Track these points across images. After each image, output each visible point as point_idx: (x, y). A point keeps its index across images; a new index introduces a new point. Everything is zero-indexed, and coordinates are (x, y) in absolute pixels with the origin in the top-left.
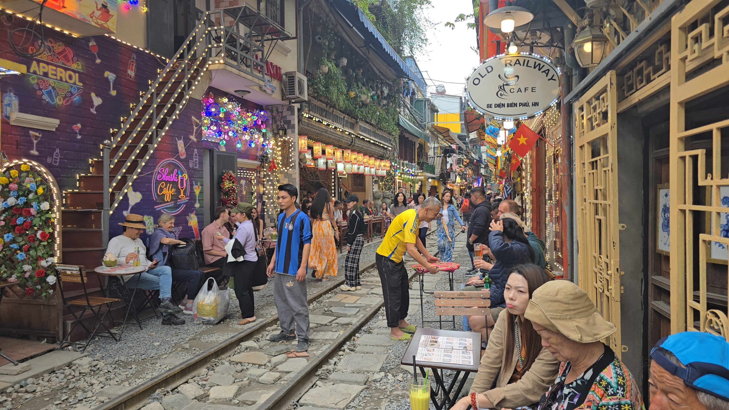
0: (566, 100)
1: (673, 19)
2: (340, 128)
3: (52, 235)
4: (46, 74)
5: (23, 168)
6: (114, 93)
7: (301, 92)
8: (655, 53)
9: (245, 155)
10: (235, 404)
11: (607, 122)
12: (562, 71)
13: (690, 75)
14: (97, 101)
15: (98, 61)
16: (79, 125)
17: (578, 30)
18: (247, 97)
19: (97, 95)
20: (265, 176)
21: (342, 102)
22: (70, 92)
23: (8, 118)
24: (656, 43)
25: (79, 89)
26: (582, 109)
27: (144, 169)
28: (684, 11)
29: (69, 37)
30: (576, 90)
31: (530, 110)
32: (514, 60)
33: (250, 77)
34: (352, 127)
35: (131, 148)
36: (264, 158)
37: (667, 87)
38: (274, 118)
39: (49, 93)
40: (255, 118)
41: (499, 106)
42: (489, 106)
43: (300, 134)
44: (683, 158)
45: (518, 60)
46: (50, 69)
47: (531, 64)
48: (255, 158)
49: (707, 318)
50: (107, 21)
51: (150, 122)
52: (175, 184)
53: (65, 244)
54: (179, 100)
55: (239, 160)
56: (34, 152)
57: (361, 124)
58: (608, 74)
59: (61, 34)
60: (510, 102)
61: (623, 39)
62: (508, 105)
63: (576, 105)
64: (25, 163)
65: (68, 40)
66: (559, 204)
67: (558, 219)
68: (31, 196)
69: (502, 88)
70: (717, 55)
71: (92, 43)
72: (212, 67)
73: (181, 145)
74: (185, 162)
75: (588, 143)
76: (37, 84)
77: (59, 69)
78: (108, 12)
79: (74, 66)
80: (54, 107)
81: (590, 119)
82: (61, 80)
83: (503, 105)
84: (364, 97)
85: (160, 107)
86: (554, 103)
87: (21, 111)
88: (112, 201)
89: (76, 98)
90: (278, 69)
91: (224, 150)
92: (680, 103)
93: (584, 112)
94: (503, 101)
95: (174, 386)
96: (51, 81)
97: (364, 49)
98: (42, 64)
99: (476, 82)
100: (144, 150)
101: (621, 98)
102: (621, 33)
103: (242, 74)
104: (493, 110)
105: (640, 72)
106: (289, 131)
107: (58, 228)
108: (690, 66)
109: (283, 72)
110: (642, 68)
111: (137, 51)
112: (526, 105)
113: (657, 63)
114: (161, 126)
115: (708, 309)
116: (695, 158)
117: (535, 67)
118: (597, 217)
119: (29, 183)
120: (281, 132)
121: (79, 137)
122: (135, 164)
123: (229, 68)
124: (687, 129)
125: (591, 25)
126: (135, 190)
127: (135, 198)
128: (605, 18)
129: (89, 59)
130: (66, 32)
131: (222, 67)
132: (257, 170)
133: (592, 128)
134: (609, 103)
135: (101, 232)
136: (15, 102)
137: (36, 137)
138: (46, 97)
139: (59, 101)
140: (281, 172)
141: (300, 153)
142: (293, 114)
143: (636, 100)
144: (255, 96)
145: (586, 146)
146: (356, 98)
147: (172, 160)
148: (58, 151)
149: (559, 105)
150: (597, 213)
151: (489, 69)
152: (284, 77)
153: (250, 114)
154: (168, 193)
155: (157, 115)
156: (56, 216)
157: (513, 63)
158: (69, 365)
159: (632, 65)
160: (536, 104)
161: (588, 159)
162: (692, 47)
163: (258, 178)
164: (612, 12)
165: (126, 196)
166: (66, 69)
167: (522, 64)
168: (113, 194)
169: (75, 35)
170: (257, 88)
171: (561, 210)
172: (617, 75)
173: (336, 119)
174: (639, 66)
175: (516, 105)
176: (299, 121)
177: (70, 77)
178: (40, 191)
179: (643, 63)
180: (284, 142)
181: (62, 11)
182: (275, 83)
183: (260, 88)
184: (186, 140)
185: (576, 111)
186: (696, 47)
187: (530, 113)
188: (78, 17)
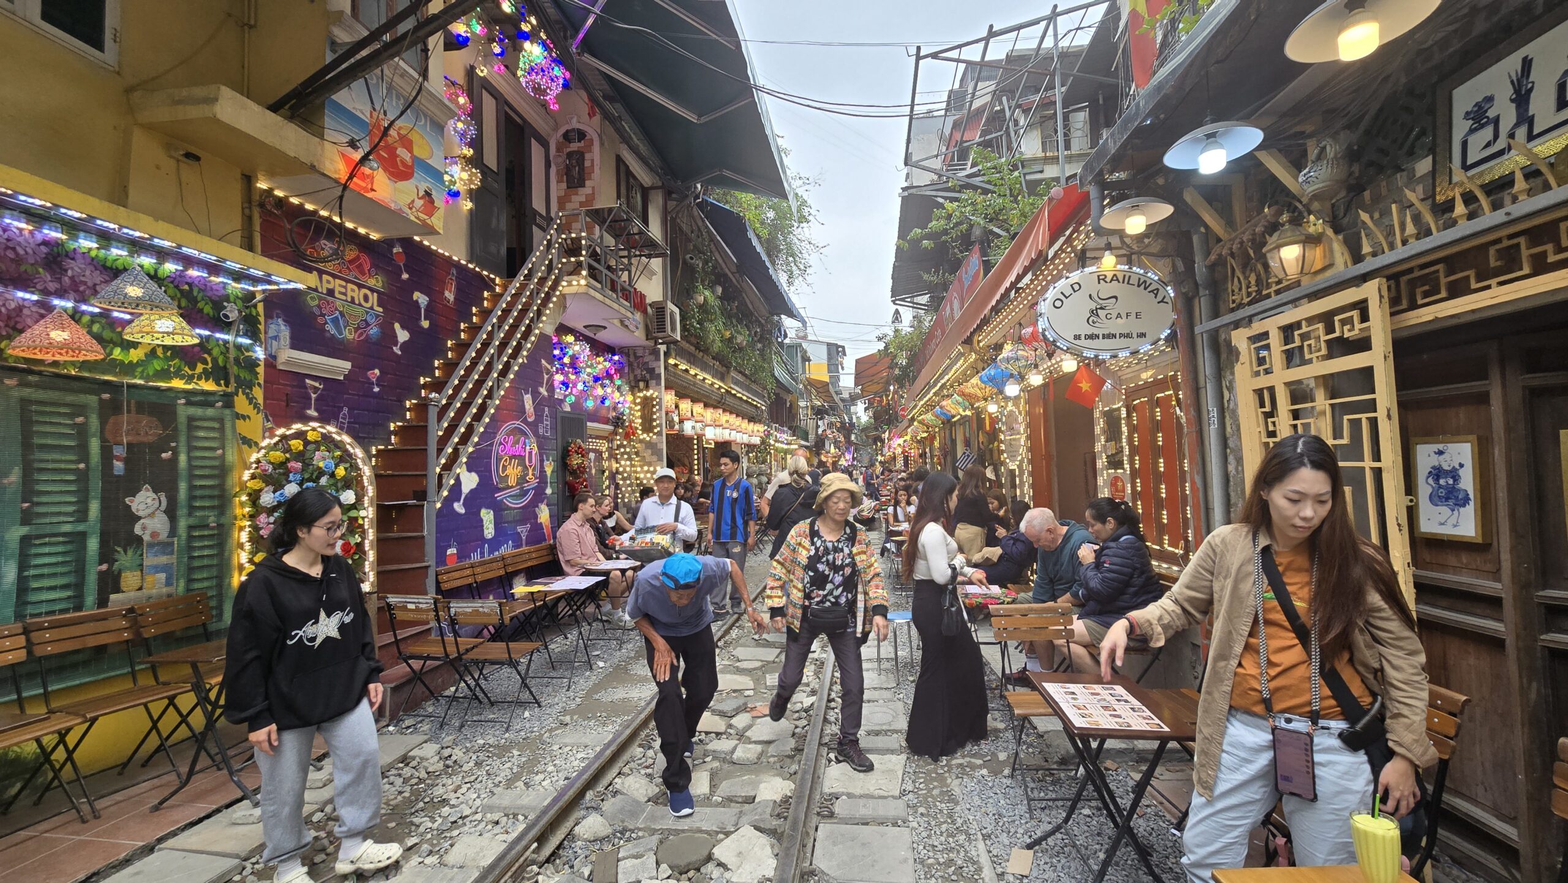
0: (1199, 330)
2: (710, 379)
3: (360, 546)
4: (331, 292)
5: (311, 436)
6: (425, 324)
7: (673, 329)
9: (594, 417)
10: (718, 805)
11: (1366, 351)
14: (403, 336)
15: (405, 276)
16: (377, 371)
18: (602, 336)
19: (403, 327)
20: (619, 447)
21: (717, 346)
22: (365, 320)
23: (275, 357)
25: (377, 316)
26: (1259, 338)
27: (482, 436)
29: (366, 237)
31: (1134, 343)
32: (1109, 276)
33: (616, 306)
34: (722, 379)
35: (466, 405)
36: (618, 421)
38: (630, 365)
39: (335, 321)
40: (607, 364)
41: (1092, 337)
42: (1077, 337)
43: (667, 388)
45: (1115, 275)
46: (337, 285)
47: (1134, 281)
48: (606, 421)
50: (430, 215)
51: (489, 367)
52: (521, 458)
53: (380, 560)
54: (526, 335)
55: (589, 424)
56: (312, 412)
57: (733, 374)
59: (353, 233)
60: (1106, 332)
62: (1104, 337)
63: (1240, 334)
64: (314, 429)
65: (364, 243)
68: (324, 481)
69: (1094, 313)
71: (397, 249)
72: (567, 290)
73: (528, 399)
74: (533, 427)
75: (1286, 384)
76: (319, 306)
77: (350, 286)
78: (432, 202)
79: (372, 282)
80: (342, 342)
82: (353, 301)
83: (1097, 337)
84: (740, 339)
85: (504, 345)
86: (1165, 333)
87: (294, 346)
88: (440, 485)
89: (374, 331)
90: (643, 297)
91: (568, 409)
94: (1096, 331)
95: (605, 782)
96: (338, 303)
97: (737, 275)
98: (325, 277)
99: (1058, 304)
100: (483, 409)
103: (608, 301)
104: (1083, 342)
106: (653, 383)
107: (371, 534)
109: (648, 301)
111: (457, 265)
112: (1128, 336)
114: (503, 373)
117: (1139, 286)
119: (322, 459)
120: (642, 384)
121: (376, 389)
122: (470, 429)
123: (592, 292)
126: (469, 470)
127: (470, 481)
129: (393, 274)
130: (362, 231)
131: (583, 290)
132: (609, 438)
133: (1304, 362)
134: (1373, 324)
135: (423, 537)
136: (285, 332)
137: (316, 389)
138: (330, 328)
139: (349, 335)
140: (641, 441)
141: (667, 414)
142: (658, 359)
143: (1426, 319)
144: (610, 336)
145: (1280, 388)
146: (730, 340)
147: (517, 423)
148: (345, 410)
151: (1076, 287)
152: (649, 309)
153: (601, 359)
154: (513, 472)
155: (499, 357)
156: (368, 514)
157: (1108, 279)
158: (405, 760)
160: (1142, 335)
161: (1285, 404)
163: (610, 449)
165: (458, 479)
166: (360, 286)
167: (1121, 280)
168: (440, 476)
169: (374, 236)
170: (617, 322)
173: (704, 368)
174: (1420, 273)
175: (1114, 336)
176: (666, 368)
177: (366, 299)
178: (341, 472)
180: (645, 398)
181: (370, 195)
182: (638, 316)
183: (622, 322)
184: (535, 394)
185: (1243, 341)
187: (1133, 348)
188: (393, 206)
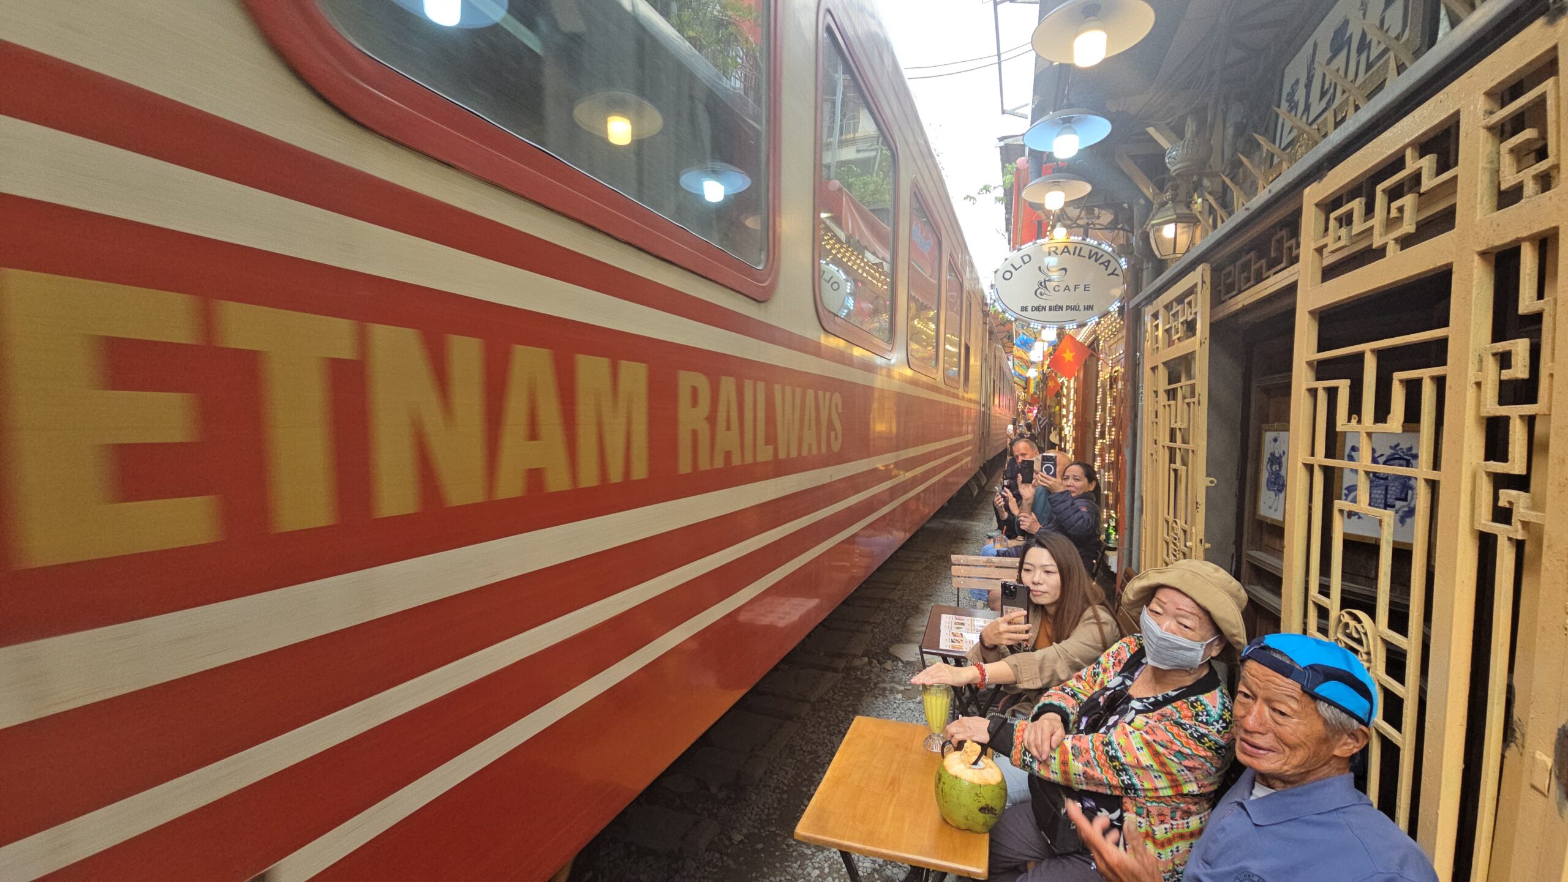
0: (1132, 304)
1: (1307, 191)
8: (1270, 240)
11: (1194, 334)
12: (1128, 263)
13: (1329, 273)
17: (1155, 206)
24: (1273, 227)
26: (1155, 316)
28: (1325, 179)
30: (1148, 289)
31: (1080, 316)
32: (1061, 247)
37: (1292, 288)
41: (1037, 309)
42: (1024, 309)
44: (1313, 392)
45: (1066, 247)
47: (1085, 252)
49: (1340, 621)
58: (1199, 269)
60: (1053, 304)
61: (1223, 221)
62: (1051, 308)
63: (1149, 311)
66: (1116, 445)
67: (1114, 466)
69: (1043, 284)
70: (1377, 243)
75: (1164, 363)
81: (1167, 331)
83: (1044, 308)
86: (1114, 307)
92: (1312, 313)
93: (1160, 321)
94: (1043, 303)
99: (1008, 275)
101: (1217, 300)
102: (1220, 212)
104: (1029, 314)
105: (1246, 267)
108: (1329, 260)
110: (1250, 260)
112: (1075, 308)
113: (1273, 254)
115: (1342, 608)
116: (1332, 393)
117: (1090, 258)
118: (1173, 466)
124: (1319, 351)
125: (1173, 199)
128: (1195, 191)
133: (1171, 343)
134: (1199, 309)
143: (1240, 306)
145: (1161, 367)
149: (1121, 310)
150: (1172, 460)
151: (1026, 259)
157: (1059, 252)
159: (1234, 258)
160: (1089, 308)
161: (1163, 384)
162: (1335, 232)
164: (1206, 182)
167: (1072, 251)
171: (1119, 452)
172: (1213, 270)
174: (1244, 259)
175: (1061, 308)
179: (1252, 255)
185: (1148, 319)
186: (1343, 232)
187: (1079, 320)
